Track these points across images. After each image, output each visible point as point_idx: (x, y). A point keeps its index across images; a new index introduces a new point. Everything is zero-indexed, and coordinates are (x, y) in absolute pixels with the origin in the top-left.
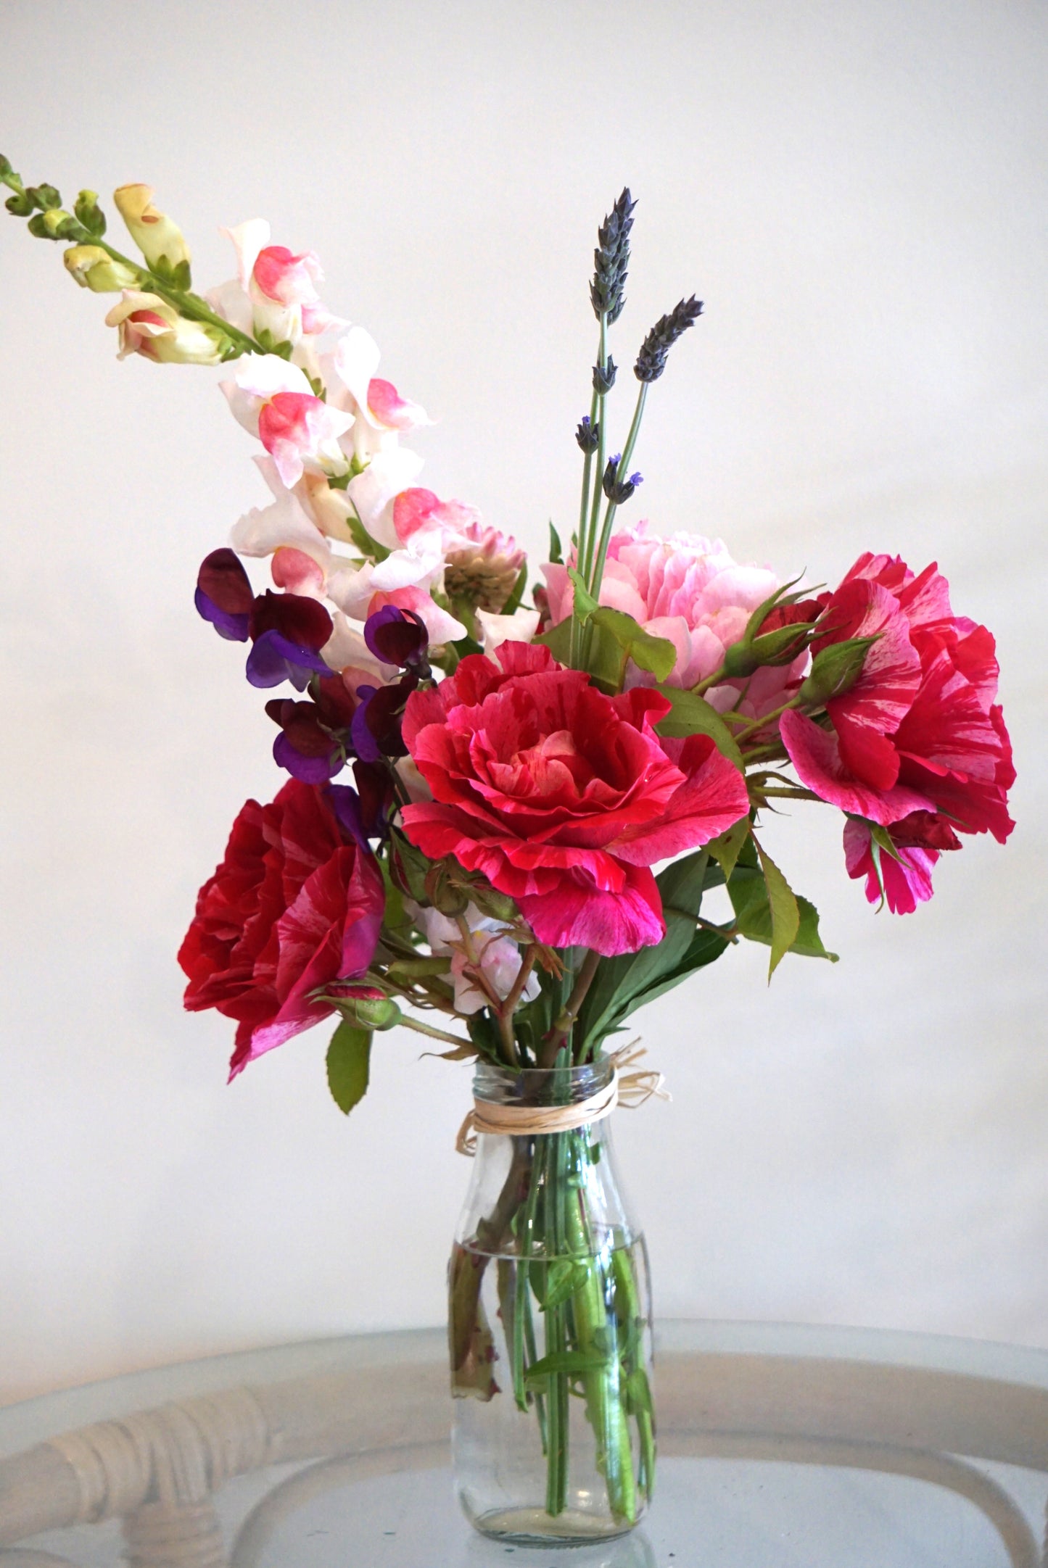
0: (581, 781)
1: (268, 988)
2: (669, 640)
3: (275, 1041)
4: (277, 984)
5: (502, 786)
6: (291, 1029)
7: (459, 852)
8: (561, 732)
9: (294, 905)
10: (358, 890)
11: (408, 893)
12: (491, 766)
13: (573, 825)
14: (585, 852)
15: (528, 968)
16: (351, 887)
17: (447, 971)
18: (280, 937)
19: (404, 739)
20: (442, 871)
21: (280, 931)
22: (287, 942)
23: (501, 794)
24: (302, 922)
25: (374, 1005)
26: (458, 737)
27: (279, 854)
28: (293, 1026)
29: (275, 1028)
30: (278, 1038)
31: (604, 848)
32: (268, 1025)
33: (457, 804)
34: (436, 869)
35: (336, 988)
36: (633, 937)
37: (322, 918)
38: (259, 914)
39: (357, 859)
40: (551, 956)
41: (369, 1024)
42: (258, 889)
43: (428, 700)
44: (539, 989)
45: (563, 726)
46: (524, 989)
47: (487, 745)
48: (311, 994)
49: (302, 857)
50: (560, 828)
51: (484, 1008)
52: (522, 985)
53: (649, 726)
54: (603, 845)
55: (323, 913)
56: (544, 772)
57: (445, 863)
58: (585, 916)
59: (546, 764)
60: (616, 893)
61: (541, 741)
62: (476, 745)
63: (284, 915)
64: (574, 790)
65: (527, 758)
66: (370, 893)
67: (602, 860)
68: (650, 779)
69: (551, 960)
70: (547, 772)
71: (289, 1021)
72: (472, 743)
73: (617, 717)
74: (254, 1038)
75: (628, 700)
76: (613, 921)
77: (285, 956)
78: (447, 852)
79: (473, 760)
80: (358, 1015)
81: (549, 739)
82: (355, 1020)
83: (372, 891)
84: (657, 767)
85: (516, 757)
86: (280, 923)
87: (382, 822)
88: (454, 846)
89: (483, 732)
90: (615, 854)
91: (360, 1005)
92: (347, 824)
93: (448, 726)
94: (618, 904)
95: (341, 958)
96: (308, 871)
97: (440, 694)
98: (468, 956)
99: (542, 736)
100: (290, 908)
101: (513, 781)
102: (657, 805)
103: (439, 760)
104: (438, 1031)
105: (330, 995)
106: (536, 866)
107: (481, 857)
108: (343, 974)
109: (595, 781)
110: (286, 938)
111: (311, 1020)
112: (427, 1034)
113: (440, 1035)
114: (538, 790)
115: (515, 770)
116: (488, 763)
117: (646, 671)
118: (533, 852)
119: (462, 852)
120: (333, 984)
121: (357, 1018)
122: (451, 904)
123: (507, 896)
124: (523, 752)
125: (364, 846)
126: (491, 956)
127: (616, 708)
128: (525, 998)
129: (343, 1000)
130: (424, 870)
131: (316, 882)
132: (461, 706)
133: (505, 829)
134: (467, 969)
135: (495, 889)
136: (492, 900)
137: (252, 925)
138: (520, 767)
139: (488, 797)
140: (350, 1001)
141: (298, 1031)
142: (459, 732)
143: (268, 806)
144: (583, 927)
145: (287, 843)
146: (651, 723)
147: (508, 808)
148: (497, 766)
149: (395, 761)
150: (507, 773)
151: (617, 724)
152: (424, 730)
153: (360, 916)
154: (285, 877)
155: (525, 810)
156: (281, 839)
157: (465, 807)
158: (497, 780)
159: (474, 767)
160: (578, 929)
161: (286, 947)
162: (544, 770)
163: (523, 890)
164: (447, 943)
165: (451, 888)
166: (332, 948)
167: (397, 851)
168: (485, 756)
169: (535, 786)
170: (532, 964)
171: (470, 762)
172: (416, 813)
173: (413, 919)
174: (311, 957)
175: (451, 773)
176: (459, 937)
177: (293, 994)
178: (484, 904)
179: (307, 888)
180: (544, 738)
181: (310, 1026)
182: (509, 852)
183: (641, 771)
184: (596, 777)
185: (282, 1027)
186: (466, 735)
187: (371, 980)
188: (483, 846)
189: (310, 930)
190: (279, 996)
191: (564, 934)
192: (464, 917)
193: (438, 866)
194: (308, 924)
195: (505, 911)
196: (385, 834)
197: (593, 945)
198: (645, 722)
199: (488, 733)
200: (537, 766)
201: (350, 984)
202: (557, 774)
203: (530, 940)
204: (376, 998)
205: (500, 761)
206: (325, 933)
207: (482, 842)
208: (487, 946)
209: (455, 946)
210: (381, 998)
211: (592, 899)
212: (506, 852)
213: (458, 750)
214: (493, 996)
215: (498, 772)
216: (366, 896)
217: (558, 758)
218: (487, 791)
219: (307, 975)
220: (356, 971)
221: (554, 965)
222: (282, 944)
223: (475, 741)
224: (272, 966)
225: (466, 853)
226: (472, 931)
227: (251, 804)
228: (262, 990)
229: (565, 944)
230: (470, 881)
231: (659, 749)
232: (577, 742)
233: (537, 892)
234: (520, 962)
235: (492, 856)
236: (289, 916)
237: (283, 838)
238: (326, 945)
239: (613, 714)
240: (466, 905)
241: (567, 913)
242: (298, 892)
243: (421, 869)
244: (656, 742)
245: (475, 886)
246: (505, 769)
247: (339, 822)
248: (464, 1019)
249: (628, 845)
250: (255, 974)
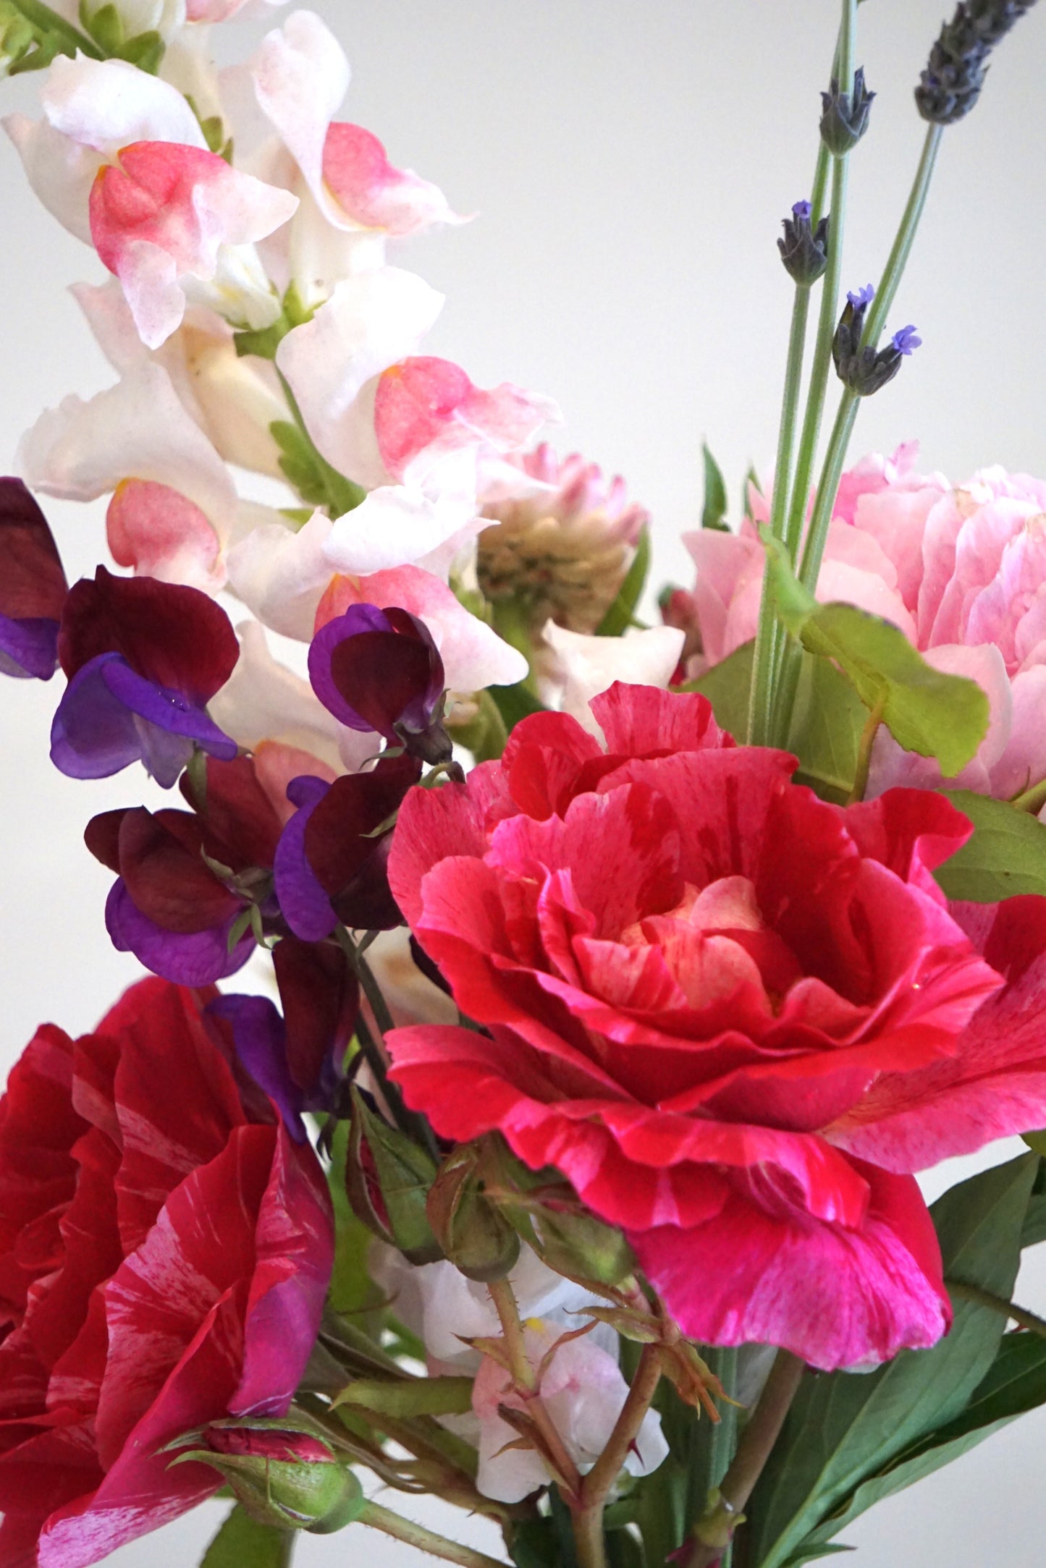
0: (776, 986)
1: (78, 1435)
2: (973, 682)
3: (89, 1549)
4: (98, 1423)
5: (605, 989)
6: (124, 1523)
7: (511, 1127)
8: (730, 878)
9: (143, 1249)
10: (280, 1218)
11: (387, 1231)
12: (583, 948)
13: (757, 1074)
14: (781, 1136)
15: (643, 1400)
16: (264, 1211)
17: (465, 1407)
18: (109, 1319)
19: (393, 888)
20: (467, 1176)
21: (109, 1304)
22: (125, 1329)
23: (600, 1005)
24: (157, 1286)
25: (308, 1472)
26: (509, 884)
27: (109, 1145)
28: (129, 1517)
29: (90, 1521)
30: (96, 1545)
31: (819, 1132)
32: (77, 1511)
33: (510, 1025)
34: (455, 1170)
35: (225, 1434)
36: (880, 1331)
37: (197, 1280)
38: (62, 1270)
39: (279, 1154)
40: (697, 1370)
41: (294, 1516)
42: (60, 1215)
43: (445, 807)
44: (665, 1449)
45: (736, 868)
46: (632, 1446)
47: (571, 903)
48: (171, 1446)
49: (160, 1148)
50: (727, 1081)
51: (542, 1490)
52: (627, 1440)
53: (925, 869)
54: (817, 1127)
55: (200, 1270)
56: (696, 966)
57: (475, 1159)
58: (779, 1277)
59: (701, 945)
60: (848, 1229)
61: (686, 900)
62: (550, 902)
63: (120, 1271)
64: (762, 1003)
65: (660, 931)
66: (303, 1228)
67: (820, 1155)
68: (927, 984)
69: (697, 1379)
70: (701, 965)
71: (119, 1506)
72: (544, 895)
73: (853, 849)
74: (44, 1541)
75: (877, 815)
76: (839, 1292)
77: (118, 1359)
78: (483, 1127)
79: (544, 933)
80: (274, 1497)
81: (706, 894)
82: (264, 1506)
83: (307, 1225)
84: (941, 956)
85: (636, 931)
86: (110, 1285)
87: (332, 1078)
88: (498, 1116)
89: (565, 874)
90: (844, 1145)
91: (277, 1471)
92: (257, 1076)
93: (490, 860)
94: (851, 1257)
95: (239, 1368)
96: (170, 1178)
97: (469, 796)
98: (513, 1371)
99: (690, 889)
100: (134, 1254)
101: (628, 979)
102: (941, 1035)
103: (470, 932)
104: (440, 1538)
105: (212, 1448)
106: (677, 1158)
107: (559, 1139)
108: (242, 1405)
109: (804, 986)
110: (123, 1321)
111: (167, 1507)
112: (417, 1545)
113: (443, 1547)
114: (684, 999)
115: (633, 956)
116: (575, 939)
117: (917, 755)
118: (674, 1131)
119: (518, 1128)
120: (222, 1424)
121: (271, 1501)
122: (481, 1250)
123: (610, 1225)
124: (651, 919)
125: (294, 1131)
126: (561, 1374)
127: (852, 831)
128: (634, 1467)
129: (241, 1460)
130: (421, 1181)
131: (191, 1201)
132: (518, 818)
133: (609, 1083)
134: (511, 1400)
135: (587, 1211)
136: (579, 1232)
137: (43, 1294)
138: (645, 950)
139: (575, 1007)
140: (258, 1463)
141: (139, 1529)
142: (514, 874)
143: (85, 1039)
144: (773, 1302)
145: (125, 1115)
146: (929, 863)
147: (621, 1033)
148: (594, 946)
149: (368, 941)
150: (615, 961)
151: (853, 864)
152: (438, 866)
153: (285, 1275)
154: (121, 1188)
155: (654, 1039)
156: (113, 1109)
157: (526, 1030)
158: (594, 977)
159: (547, 947)
160: (762, 1307)
161: (121, 1341)
162: (696, 957)
163: (648, 1215)
164: (468, 1341)
165: (486, 1210)
166: (219, 1345)
167: (364, 1138)
168: (569, 924)
169: (677, 990)
170: (651, 1391)
171: (537, 936)
172: (418, 1045)
173: (388, 1296)
174: (175, 1364)
175: (496, 958)
176: (495, 1329)
177: (135, 1443)
178: (560, 1243)
179: (169, 1211)
180: (694, 893)
181: (163, 1522)
182: (618, 1128)
183: (903, 967)
184: (807, 974)
185: (106, 1520)
186: (529, 880)
187: (297, 1421)
188: (562, 1117)
189: (174, 1307)
190: (99, 1448)
191: (732, 1317)
192: (508, 1283)
193: (456, 1166)
194: (171, 1292)
195: (605, 1259)
196: (337, 1104)
197: (793, 1343)
198: (916, 861)
199: (574, 879)
200: (682, 949)
201: (256, 1426)
202: (725, 968)
203: (651, 1333)
204: (312, 1457)
205: (599, 935)
206: (206, 1313)
207: (561, 1109)
208: (553, 1349)
209: (487, 1350)
210: (323, 1458)
211: (794, 1242)
212: (613, 1128)
213: (510, 912)
214: (563, 1463)
215: (597, 958)
216: (297, 1233)
217: (727, 933)
218: (574, 998)
219: (165, 1403)
220: (270, 1399)
221: (704, 1390)
222: (112, 1332)
223: (549, 893)
224: (88, 1385)
225: (527, 1131)
226: (523, 1317)
227: (48, 1033)
228: (64, 1438)
229: (735, 1338)
230: (533, 1193)
231: (947, 919)
232: (763, 903)
233: (676, 1220)
234: (626, 1390)
235: (583, 1137)
236: (130, 1273)
237: (117, 1105)
238: (208, 1335)
239: (845, 843)
240: (515, 1253)
241: (739, 1270)
242: (151, 1221)
243: (415, 1179)
244: (939, 903)
245: (545, 1205)
246: (612, 952)
247: (240, 1075)
248: (495, 1517)
249: (873, 1127)
250: (51, 1399)
